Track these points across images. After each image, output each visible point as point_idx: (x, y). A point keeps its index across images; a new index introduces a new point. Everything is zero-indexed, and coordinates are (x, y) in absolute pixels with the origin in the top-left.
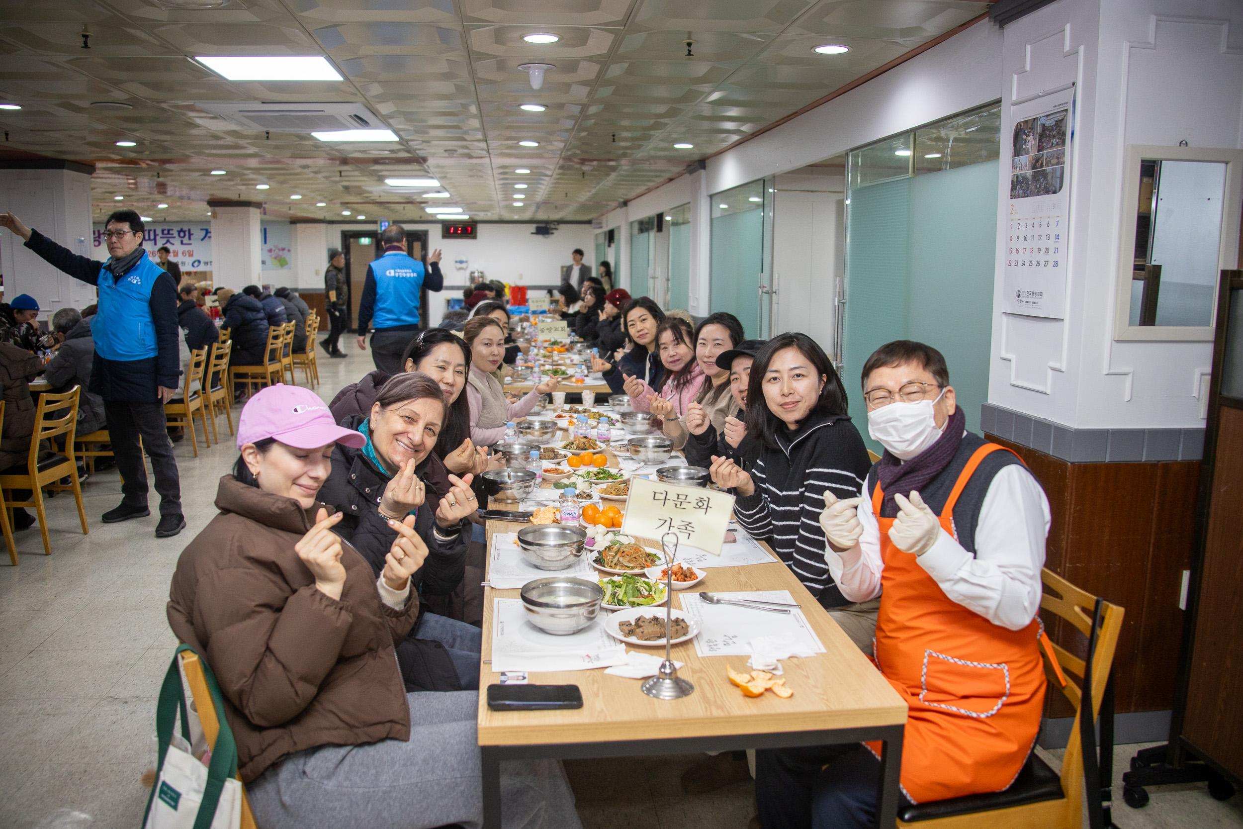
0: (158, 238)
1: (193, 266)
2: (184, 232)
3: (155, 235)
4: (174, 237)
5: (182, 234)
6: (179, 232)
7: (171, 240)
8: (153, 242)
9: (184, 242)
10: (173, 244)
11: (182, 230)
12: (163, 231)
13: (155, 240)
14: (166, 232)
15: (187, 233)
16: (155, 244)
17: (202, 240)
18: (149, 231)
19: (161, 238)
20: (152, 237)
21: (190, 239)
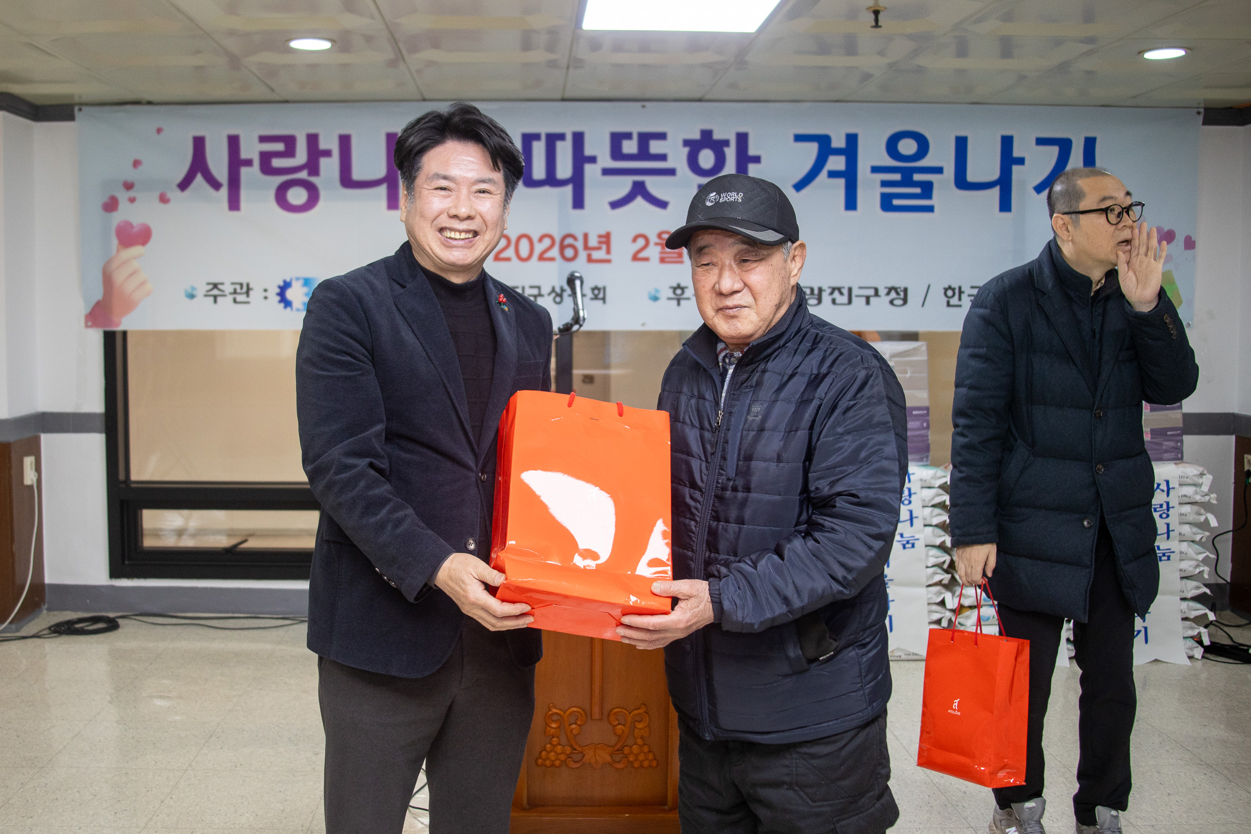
0: (591, 171)
2: (718, 147)
3: (581, 159)
4: (671, 172)
5: (707, 158)
6: (694, 147)
7: (653, 185)
8: (568, 190)
10: (663, 204)
11: (707, 140)
12: (617, 139)
13: (577, 181)
14: (630, 147)
15: (731, 153)
16: (578, 202)
17: (799, 186)
18: (553, 139)
19: (607, 172)
20: (564, 170)
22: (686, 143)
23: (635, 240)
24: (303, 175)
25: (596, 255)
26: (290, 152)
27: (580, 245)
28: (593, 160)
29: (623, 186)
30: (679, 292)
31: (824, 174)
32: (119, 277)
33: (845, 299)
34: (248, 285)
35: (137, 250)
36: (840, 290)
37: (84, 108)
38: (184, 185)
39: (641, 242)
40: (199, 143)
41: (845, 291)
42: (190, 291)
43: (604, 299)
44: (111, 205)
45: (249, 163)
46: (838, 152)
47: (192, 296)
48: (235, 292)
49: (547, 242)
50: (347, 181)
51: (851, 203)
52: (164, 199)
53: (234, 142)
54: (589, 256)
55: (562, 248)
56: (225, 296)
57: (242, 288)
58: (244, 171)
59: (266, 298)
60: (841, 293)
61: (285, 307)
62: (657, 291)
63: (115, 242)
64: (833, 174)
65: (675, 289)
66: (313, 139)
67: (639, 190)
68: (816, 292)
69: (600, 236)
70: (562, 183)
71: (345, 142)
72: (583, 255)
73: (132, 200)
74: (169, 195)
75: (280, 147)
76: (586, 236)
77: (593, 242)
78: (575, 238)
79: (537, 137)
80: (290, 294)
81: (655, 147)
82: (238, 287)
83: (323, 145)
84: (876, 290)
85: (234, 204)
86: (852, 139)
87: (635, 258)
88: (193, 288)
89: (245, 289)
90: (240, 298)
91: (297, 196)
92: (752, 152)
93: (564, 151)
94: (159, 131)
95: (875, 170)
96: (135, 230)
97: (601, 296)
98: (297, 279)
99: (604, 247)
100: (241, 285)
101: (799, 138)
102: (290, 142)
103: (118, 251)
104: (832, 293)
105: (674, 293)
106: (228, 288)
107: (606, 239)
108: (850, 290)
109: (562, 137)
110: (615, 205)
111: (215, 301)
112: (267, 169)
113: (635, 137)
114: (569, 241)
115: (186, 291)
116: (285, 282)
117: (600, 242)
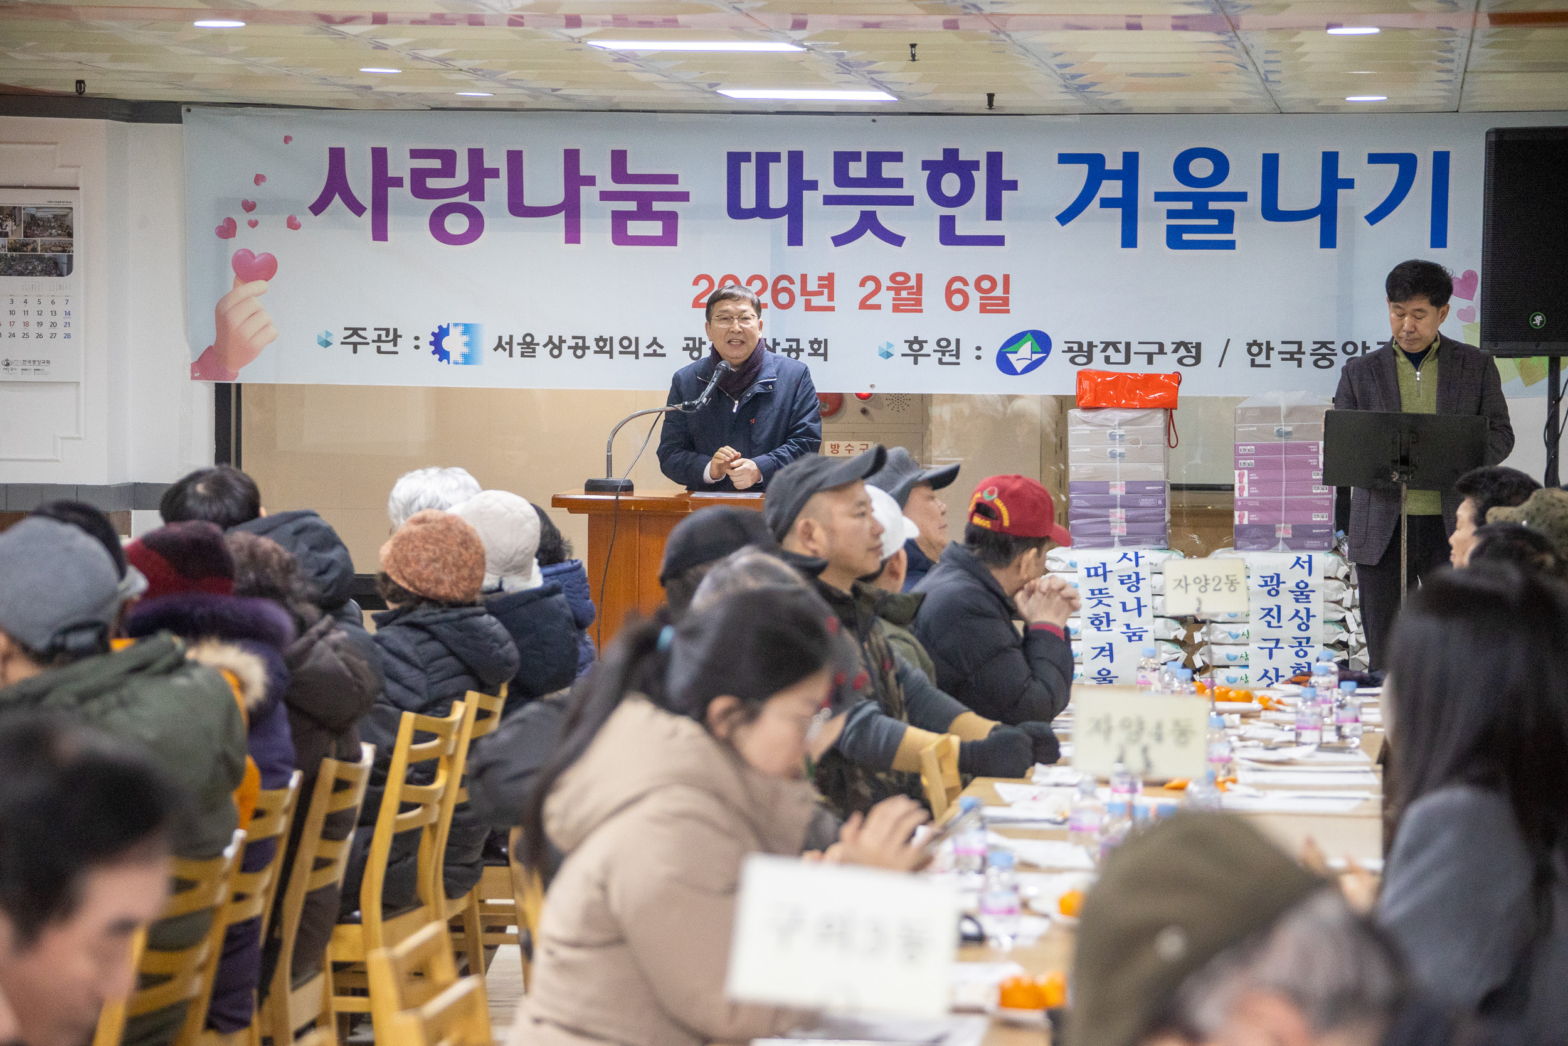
0: (811, 200)
1: (1005, 365)
2: (965, 170)
3: (798, 185)
4: (908, 201)
5: (951, 184)
6: (935, 171)
7: (887, 216)
8: (784, 220)
9: (960, 231)
10: (897, 240)
11: (951, 161)
12: (842, 160)
13: (794, 211)
14: (857, 170)
15: (980, 177)
16: (795, 237)
17: (1065, 218)
18: (765, 160)
19: (829, 200)
20: (778, 198)
21: (994, 211)
22: (926, 165)
23: (863, 284)
24: (464, 198)
25: (816, 301)
26: (448, 170)
27: (796, 288)
28: (813, 185)
29: (850, 216)
30: (916, 347)
31: (1096, 202)
32: (237, 318)
33: (1120, 358)
34: (395, 330)
35: (258, 285)
36: (1114, 345)
37: (194, 109)
38: (318, 208)
39: (871, 286)
40: (337, 157)
41: (1122, 347)
42: (324, 337)
43: (825, 355)
44: (227, 230)
45: (398, 182)
46: (1113, 175)
47: (327, 344)
48: (379, 340)
49: (757, 285)
50: (517, 207)
51: (1129, 239)
52: (293, 224)
53: (379, 156)
54: (808, 302)
55: (775, 293)
56: (368, 344)
57: (387, 336)
58: (392, 191)
59: (417, 347)
60: (1117, 350)
61: (440, 360)
62: (890, 345)
63: (232, 274)
64: (1106, 203)
65: (911, 343)
66: (476, 156)
67: (868, 223)
68: (1085, 348)
69: (821, 278)
70: (776, 214)
71: (515, 159)
72: (800, 301)
73: (253, 224)
74: (299, 219)
75: (436, 164)
76: (804, 278)
77: (812, 286)
78: (792, 282)
79: (746, 157)
80: (446, 343)
81: (889, 170)
82: (383, 333)
83: (487, 164)
84: (1161, 346)
85: (380, 232)
86: (1131, 159)
87: (863, 305)
88: (328, 334)
89: (391, 337)
90: (385, 347)
91: (456, 224)
92: (1006, 176)
93: (779, 174)
94: (287, 139)
95: (1160, 197)
96: (257, 261)
97: (822, 351)
98: (456, 325)
99: (826, 291)
100: (387, 330)
101: (1064, 159)
102: (448, 158)
103: (235, 286)
104: (1104, 350)
105: (911, 348)
106: (371, 335)
107: (828, 282)
108: (1128, 345)
109: (776, 157)
110: (838, 241)
111: (355, 351)
112: (420, 190)
113: (864, 157)
114: (784, 283)
115: (319, 337)
116: (440, 327)
117: (820, 286)
